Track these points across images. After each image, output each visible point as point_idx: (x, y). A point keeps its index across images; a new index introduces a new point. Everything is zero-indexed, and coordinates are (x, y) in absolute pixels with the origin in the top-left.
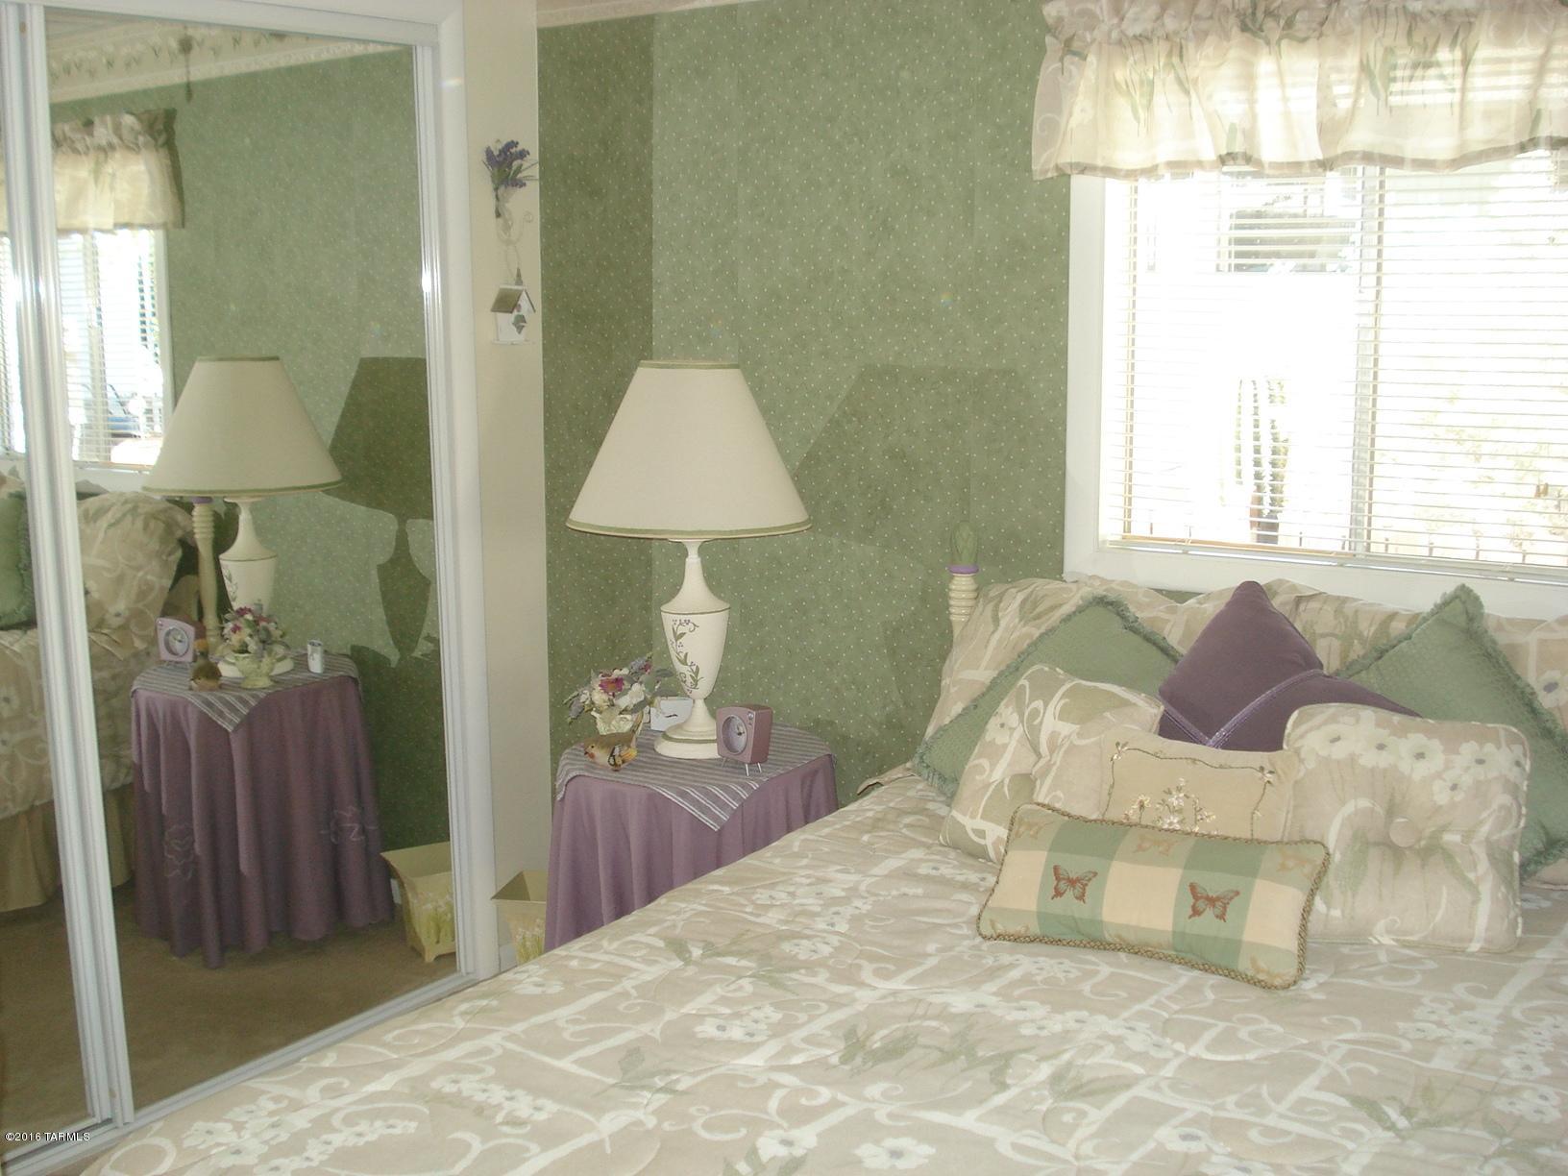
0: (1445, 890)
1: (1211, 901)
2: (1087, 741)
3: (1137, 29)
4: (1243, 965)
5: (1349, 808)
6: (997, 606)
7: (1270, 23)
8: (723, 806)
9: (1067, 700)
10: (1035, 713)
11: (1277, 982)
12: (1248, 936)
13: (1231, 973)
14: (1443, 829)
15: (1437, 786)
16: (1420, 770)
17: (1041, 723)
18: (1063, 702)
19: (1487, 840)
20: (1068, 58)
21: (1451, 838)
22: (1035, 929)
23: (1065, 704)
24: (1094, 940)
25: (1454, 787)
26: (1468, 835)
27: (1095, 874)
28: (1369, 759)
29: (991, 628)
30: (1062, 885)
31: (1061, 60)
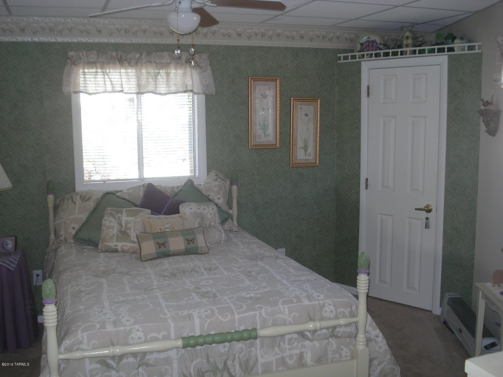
0: (216, 232)
1: (191, 241)
2: (138, 220)
3: (92, 60)
4: (199, 251)
5: (197, 221)
6: (72, 200)
7: (125, 62)
8: (14, 263)
9: (127, 213)
10: (119, 217)
11: (206, 252)
12: (199, 245)
13: (197, 254)
14: (211, 222)
15: (208, 214)
16: (205, 212)
17: (122, 219)
18: (126, 213)
19: (218, 223)
20: (72, 65)
21: (213, 223)
22: (156, 256)
23: (127, 214)
24: (167, 255)
25: (211, 214)
26: (215, 223)
27: (166, 242)
28: (198, 211)
29: (74, 205)
30: (160, 246)
31: (71, 66)
